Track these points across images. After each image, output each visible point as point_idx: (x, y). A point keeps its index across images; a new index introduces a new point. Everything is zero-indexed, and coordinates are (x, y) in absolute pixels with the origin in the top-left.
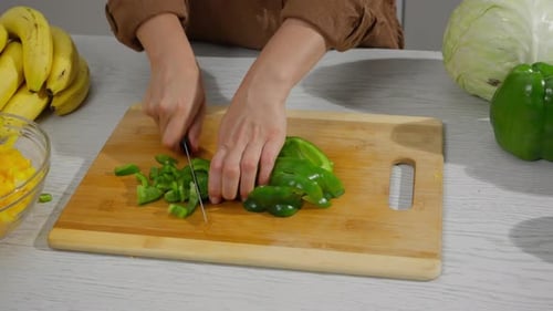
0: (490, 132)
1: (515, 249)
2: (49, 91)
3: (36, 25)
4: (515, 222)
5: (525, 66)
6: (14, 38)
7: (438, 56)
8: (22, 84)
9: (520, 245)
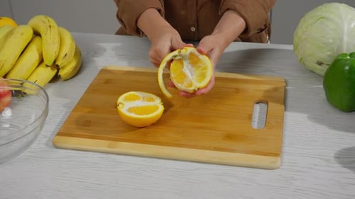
0: (323, 95)
1: (338, 165)
2: (57, 66)
3: (50, 27)
4: (338, 149)
5: (346, 55)
6: (37, 34)
7: (291, 47)
8: (41, 61)
9: (341, 163)
